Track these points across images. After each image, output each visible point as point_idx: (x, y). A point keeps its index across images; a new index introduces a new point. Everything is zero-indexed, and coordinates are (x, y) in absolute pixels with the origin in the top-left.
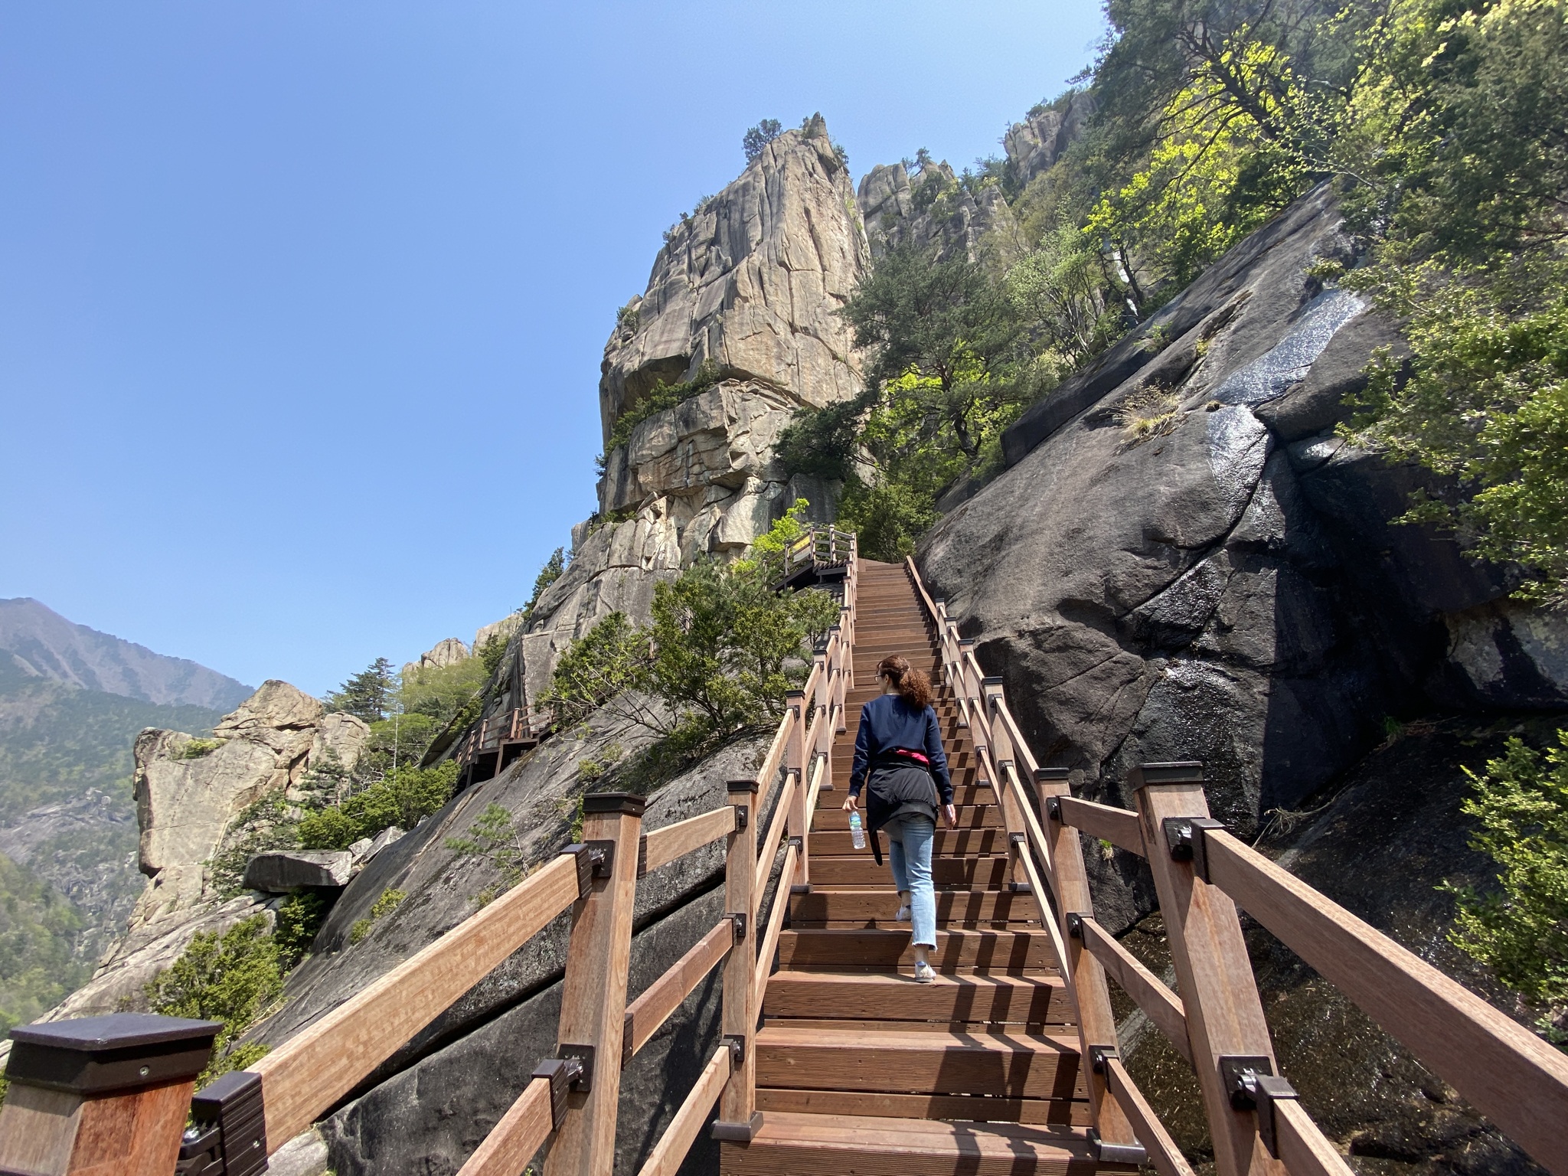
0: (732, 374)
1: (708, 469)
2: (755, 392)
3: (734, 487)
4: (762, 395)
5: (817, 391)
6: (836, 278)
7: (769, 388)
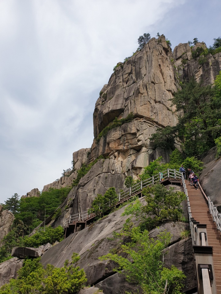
0: (138, 116)
1: (131, 144)
2: (145, 122)
3: (138, 150)
4: (147, 123)
5: (163, 120)
6: (169, 85)
7: (149, 120)
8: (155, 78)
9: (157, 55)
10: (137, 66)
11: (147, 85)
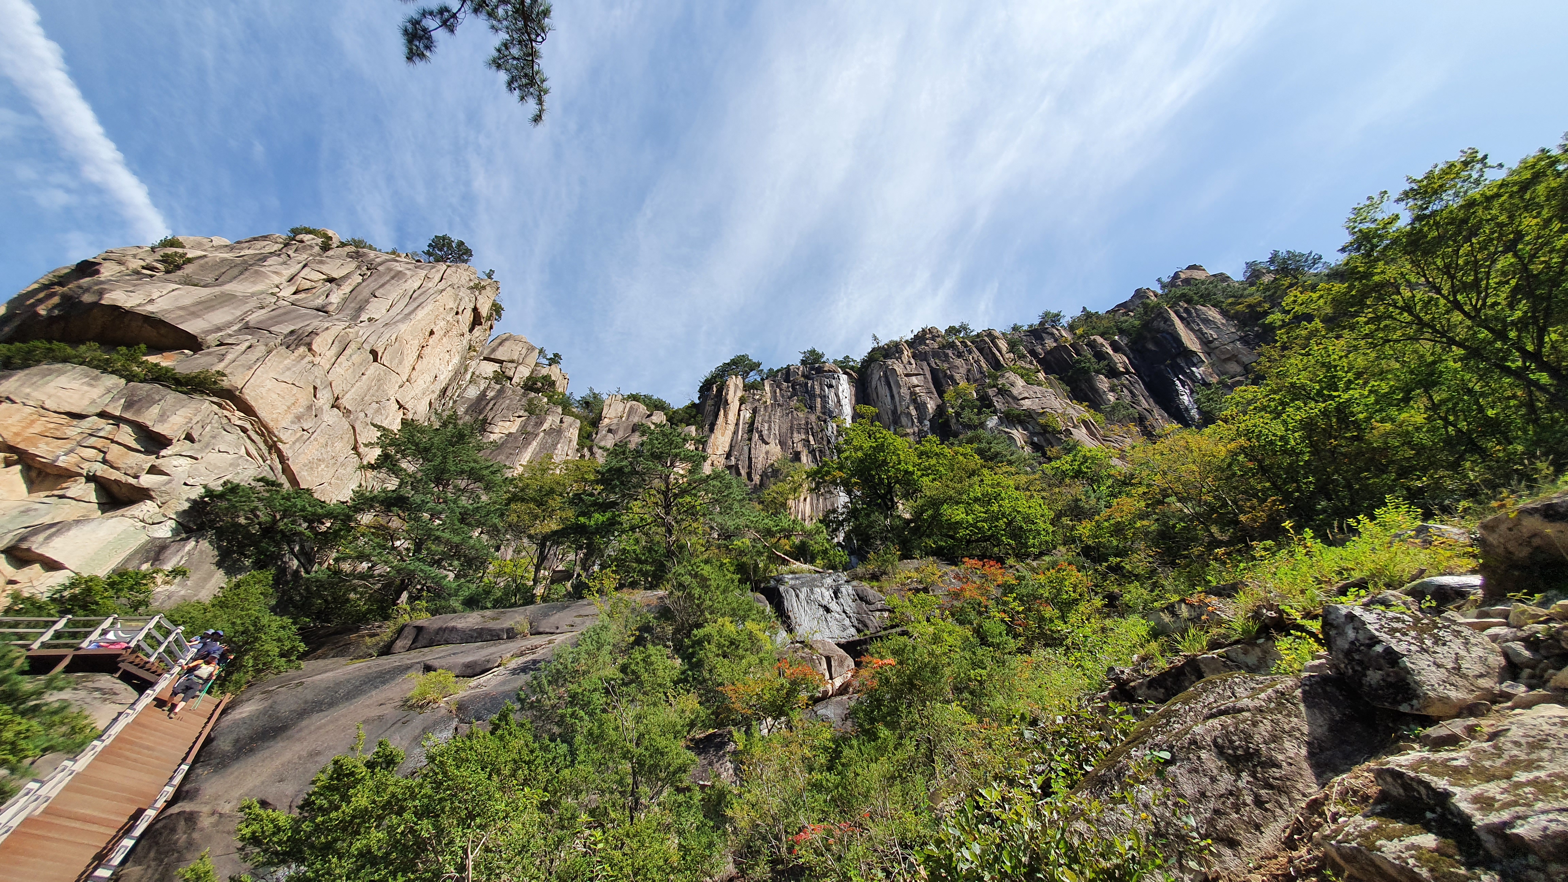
0: (234, 399)
2: (244, 430)
3: (117, 499)
4: (249, 437)
5: (311, 466)
6: (413, 394)
8: (389, 349)
9: (447, 307)
10: (371, 284)
11: (353, 346)
